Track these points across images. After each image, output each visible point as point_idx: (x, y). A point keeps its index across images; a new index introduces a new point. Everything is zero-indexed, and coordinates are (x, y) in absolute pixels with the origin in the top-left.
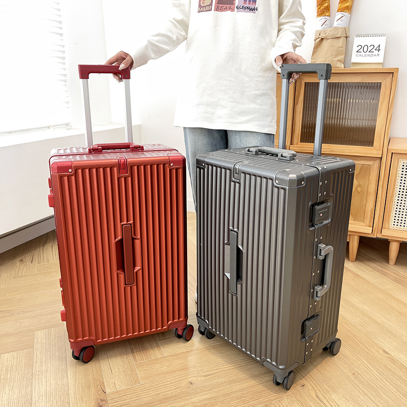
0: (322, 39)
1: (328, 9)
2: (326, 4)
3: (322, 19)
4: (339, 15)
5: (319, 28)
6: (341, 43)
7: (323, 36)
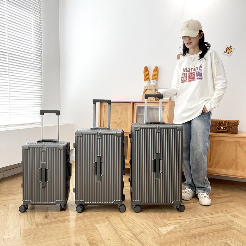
0: (146, 90)
1: (148, 78)
2: (147, 77)
3: (146, 82)
4: (152, 81)
5: (145, 86)
6: (153, 91)
7: (146, 89)
